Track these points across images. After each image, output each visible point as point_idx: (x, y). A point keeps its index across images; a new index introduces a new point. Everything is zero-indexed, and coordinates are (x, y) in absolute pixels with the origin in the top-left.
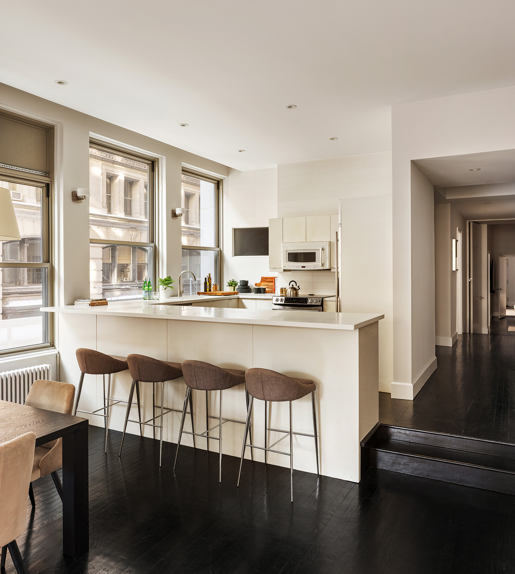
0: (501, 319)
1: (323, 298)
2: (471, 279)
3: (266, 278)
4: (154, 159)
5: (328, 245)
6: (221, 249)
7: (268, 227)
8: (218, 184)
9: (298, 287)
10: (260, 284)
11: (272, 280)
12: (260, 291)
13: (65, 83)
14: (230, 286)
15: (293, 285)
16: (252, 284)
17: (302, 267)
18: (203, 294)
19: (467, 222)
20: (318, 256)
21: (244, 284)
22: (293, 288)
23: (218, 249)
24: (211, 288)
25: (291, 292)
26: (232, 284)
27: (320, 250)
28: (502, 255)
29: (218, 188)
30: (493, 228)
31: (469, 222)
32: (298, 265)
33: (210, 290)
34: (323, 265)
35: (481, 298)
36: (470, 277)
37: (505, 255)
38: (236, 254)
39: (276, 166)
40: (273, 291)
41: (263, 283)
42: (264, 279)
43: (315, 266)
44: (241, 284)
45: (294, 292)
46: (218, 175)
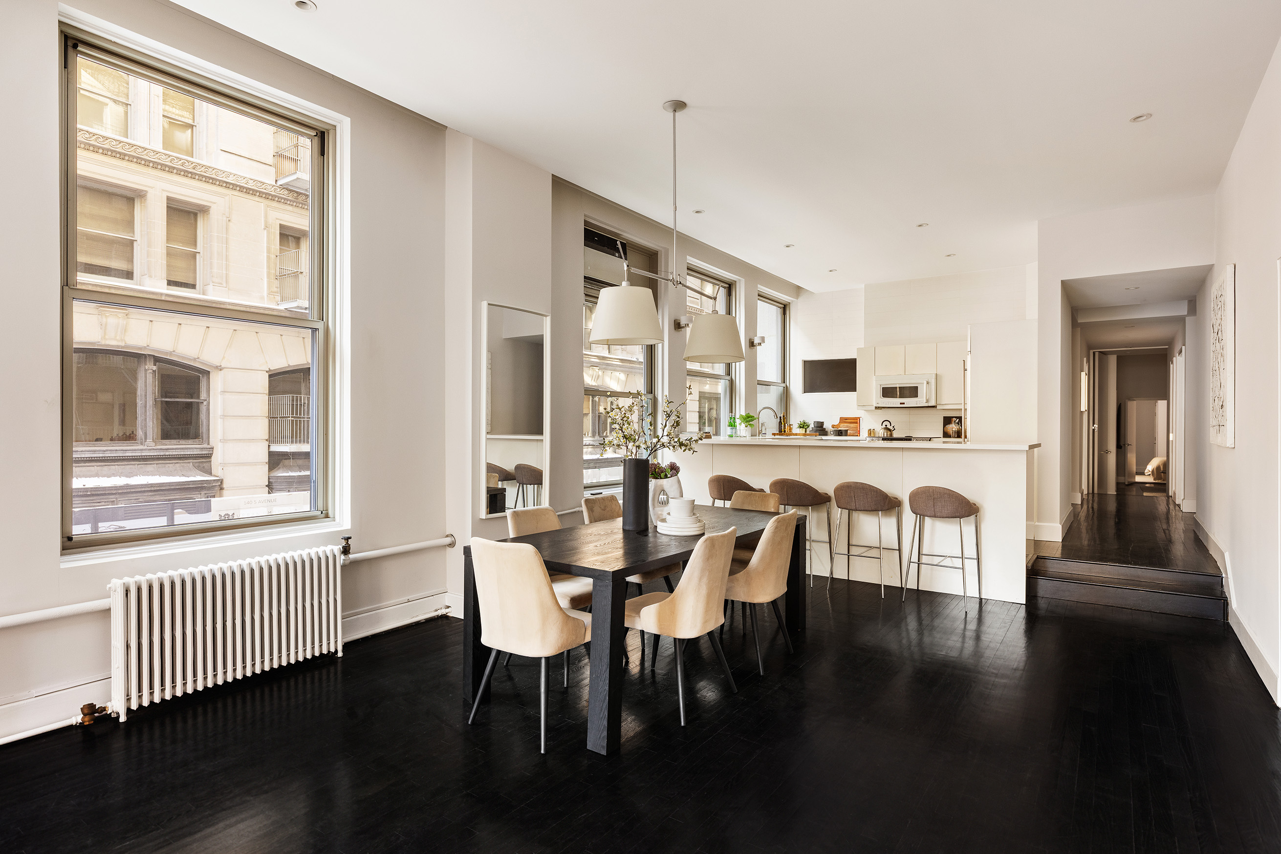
0: (1127, 485)
1: (931, 438)
2: (1096, 426)
3: (846, 419)
4: (732, 281)
5: (934, 378)
6: (788, 385)
7: (856, 359)
8: (785, 308)
9: (893, 427)
10: (838, 426)
11: (856, 421)
12: (841, 433)
13: (701, 212)
14: (800, 427)
15: (886, 426)
16: (828, 426)
17: (901, 404)
18: (777, 434)
19: (1091, 352)
20: (922, 391)
21: (820, 425)
22: (887, 429)
23: (784, 385)
24: (785, 428)
25: (884, 433)
26: (803, 426)
27: (923, 383)
28: (1131, 399)
29: (784, 313)
30: (1123, 360)
31: (1094, 352)
32: (895, 402)
33: (785, 431)
34: (927, 401)
35: (1107, 452)
36: (1094, 424)
37: (1135, 399)
38: (806, 391)
39: (863, 286)
40: (857, 433)
41: (842, 425)
42: (843, 420)
43: (917, 402)
44: (816, 425)
45: (889, 433)
46: (784, 298)
